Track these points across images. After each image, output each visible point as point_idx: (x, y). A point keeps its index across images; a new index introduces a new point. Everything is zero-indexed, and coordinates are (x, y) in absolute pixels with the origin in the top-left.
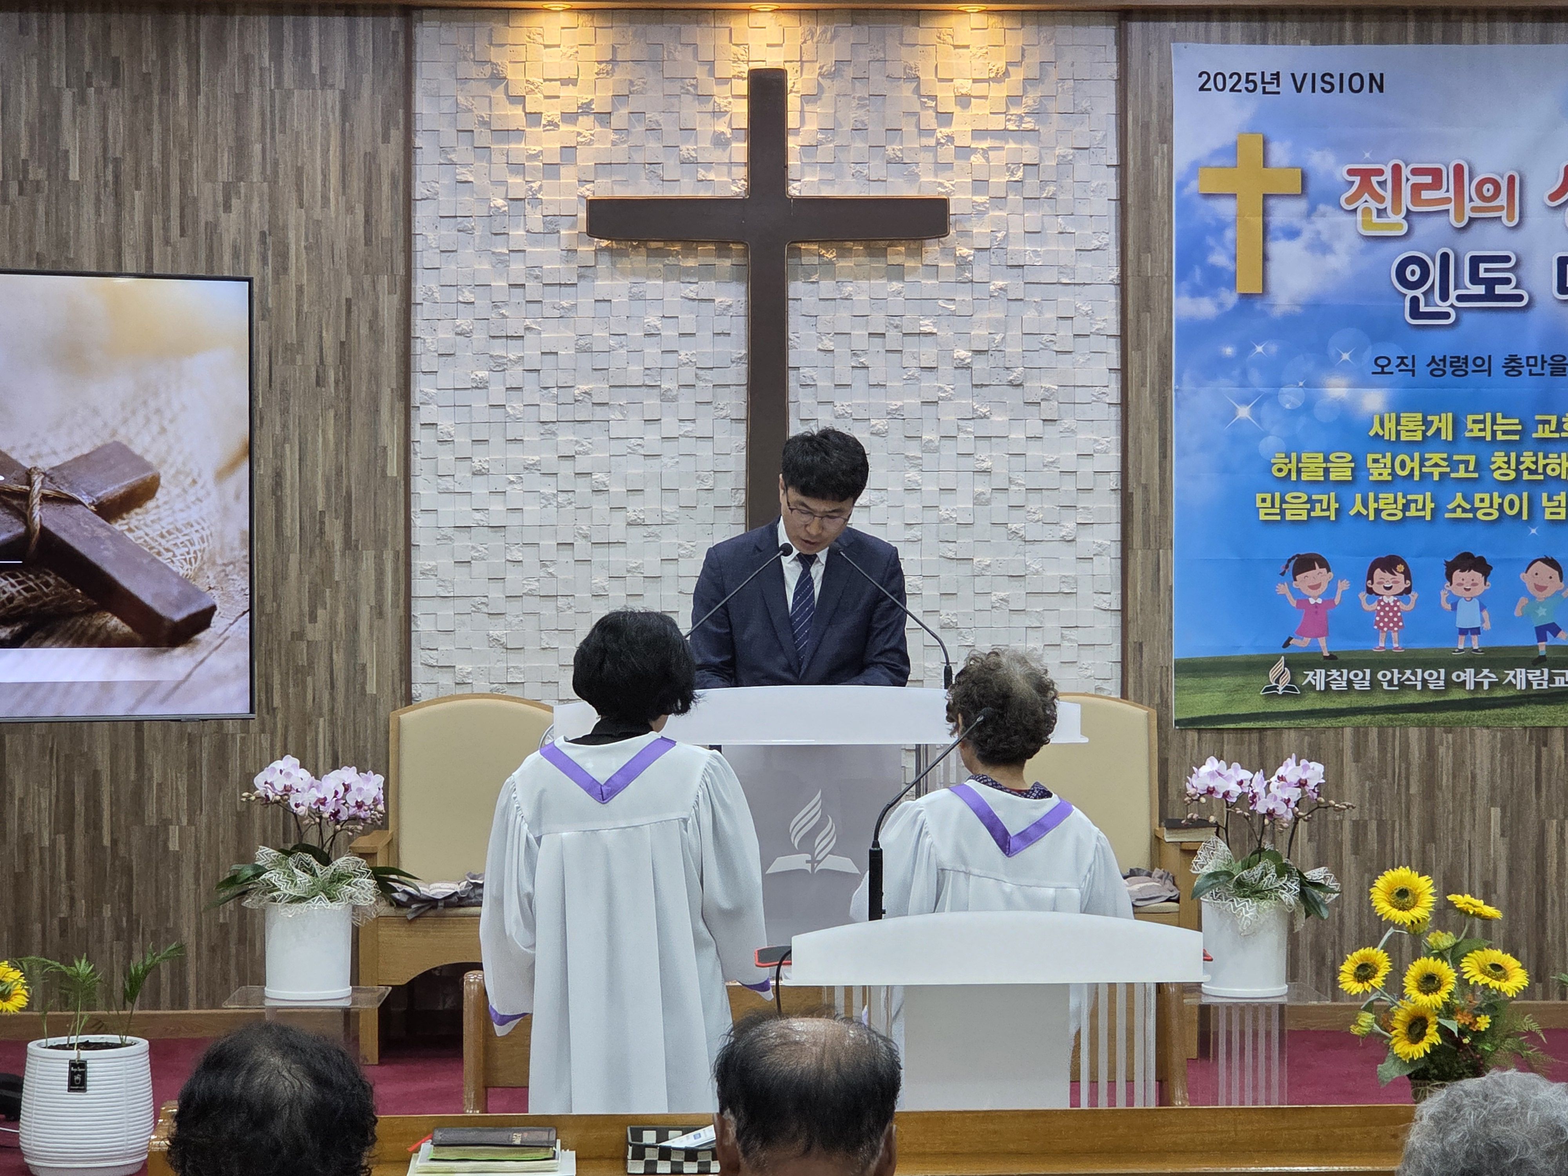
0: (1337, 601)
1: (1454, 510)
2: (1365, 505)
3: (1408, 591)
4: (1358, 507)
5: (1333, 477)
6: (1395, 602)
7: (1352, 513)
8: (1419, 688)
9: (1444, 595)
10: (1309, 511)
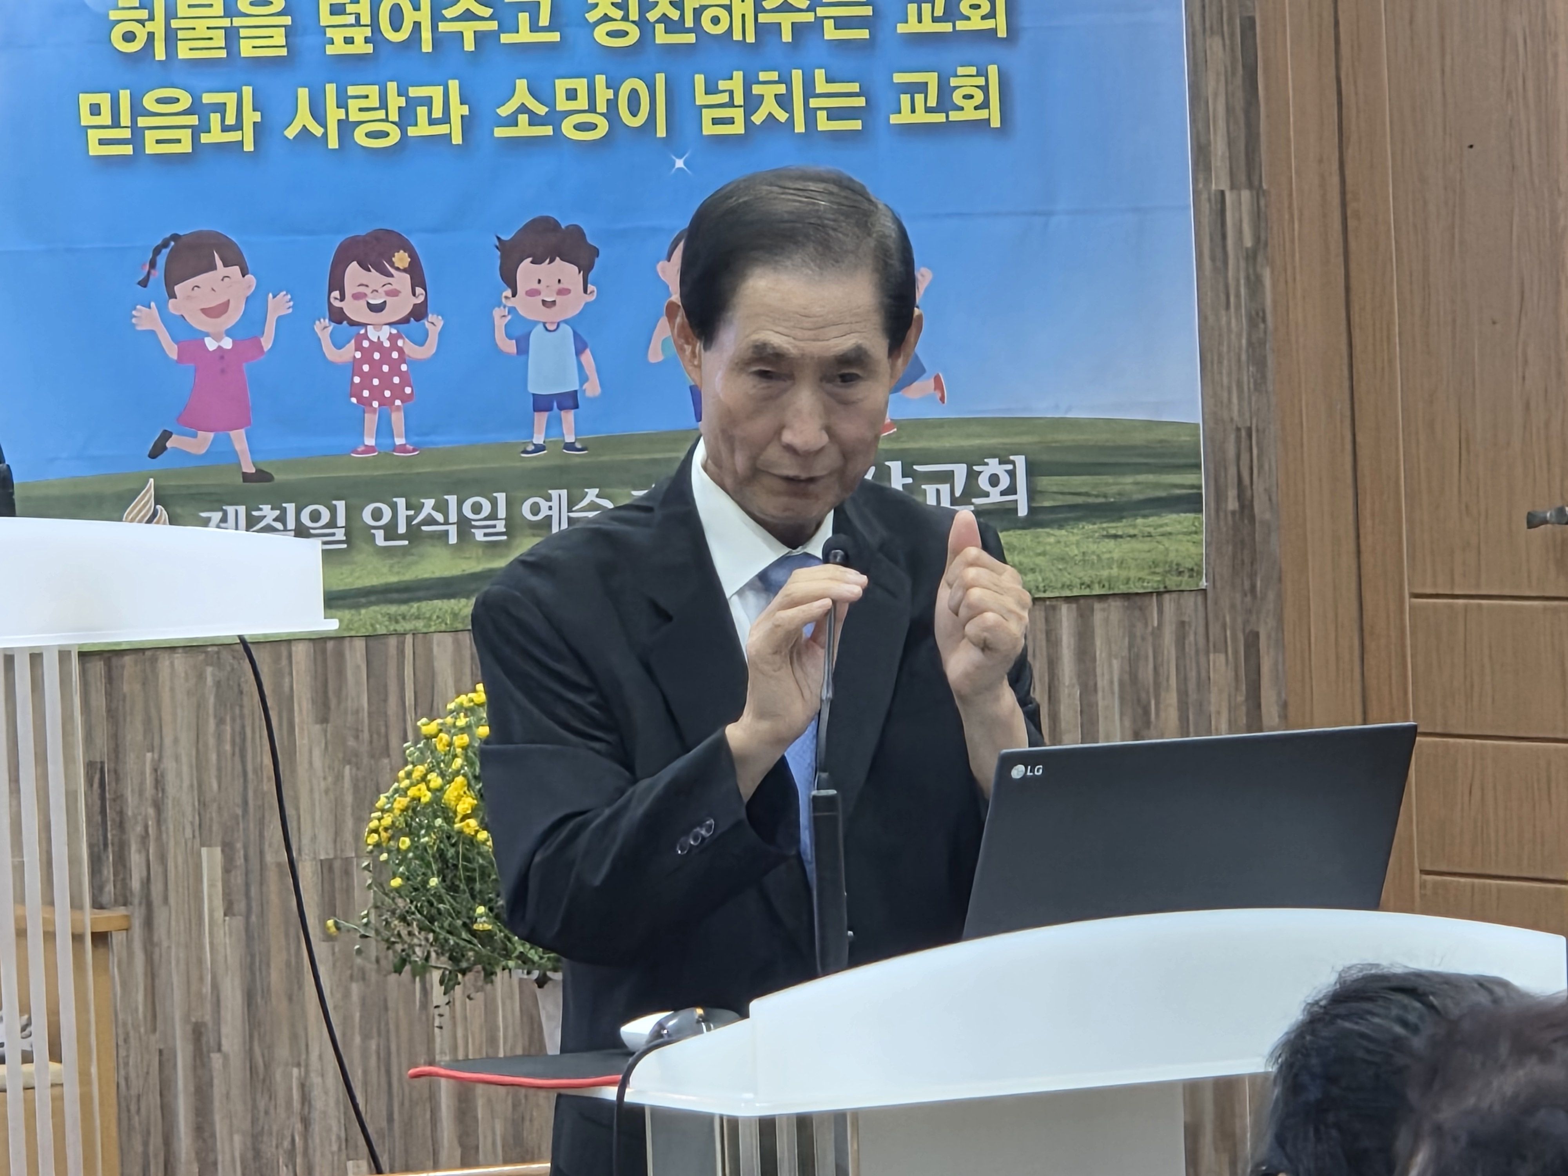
0: (267, 343)
1: (512, 121)
2: (318, 114)
3: (419, 313)
4: (304, 118)
5: (246, 49)
6: (392, 338)
7: (291, 133)
8: (453, 539)
9: (500, 319)
10: (196, 132)
